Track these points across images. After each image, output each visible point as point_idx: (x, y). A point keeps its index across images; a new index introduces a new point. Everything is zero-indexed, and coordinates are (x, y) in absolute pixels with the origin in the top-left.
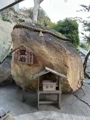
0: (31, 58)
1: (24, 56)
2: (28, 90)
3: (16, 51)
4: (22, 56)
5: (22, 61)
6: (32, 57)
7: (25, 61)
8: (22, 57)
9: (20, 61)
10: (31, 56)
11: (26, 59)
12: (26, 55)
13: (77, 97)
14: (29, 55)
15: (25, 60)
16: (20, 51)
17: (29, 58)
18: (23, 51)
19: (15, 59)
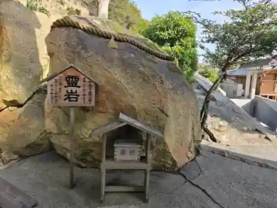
1: (74, 89)
3: (56, 78)
5: (70, 100)
6: (93, 91)
7: (77, 101)
8: (70, 91)
10: (90, 88)
12: (80, 87)
13: (185, 177)
14: (87, 88)
16: (66, 78)
19: (54, 95)
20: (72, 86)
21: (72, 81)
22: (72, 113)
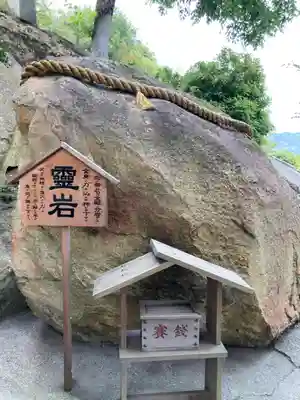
0: (97, 202)
1: (67, 192)
2: (85, 338)
3: (35, 171)
4: (58, 192)
5: (59, 215)
7: (72, 216)
8: (59, 197)
9: (51, 213)
10: (98, 191)
11: (75, 205)
12: (76, 188)
14: (92, 189)
15: (72, 211)
16: (53, 171)
17: (91, 200)
18: (64, 169)
19: (32, 204)
20: (64, 186)
21: (64, 176)
22: (66, 238)
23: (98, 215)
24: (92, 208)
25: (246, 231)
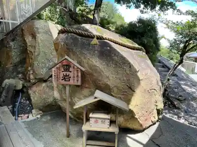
3: (58, 66)
4: (65, 73)
5: (65, 81)
6: (80, 74)
7: (69, 81)
9: (62, 80)
10: (78, 73)
12: (71, 72)
14: (76, 72)
15: (69, 79)
16: (63, 66)
17: (76, 76)
19: (56, 77)
21: (67, 68)
22: (68, 88)
23: (78, 81)
24: (76, 79)
25: (131, 89)
